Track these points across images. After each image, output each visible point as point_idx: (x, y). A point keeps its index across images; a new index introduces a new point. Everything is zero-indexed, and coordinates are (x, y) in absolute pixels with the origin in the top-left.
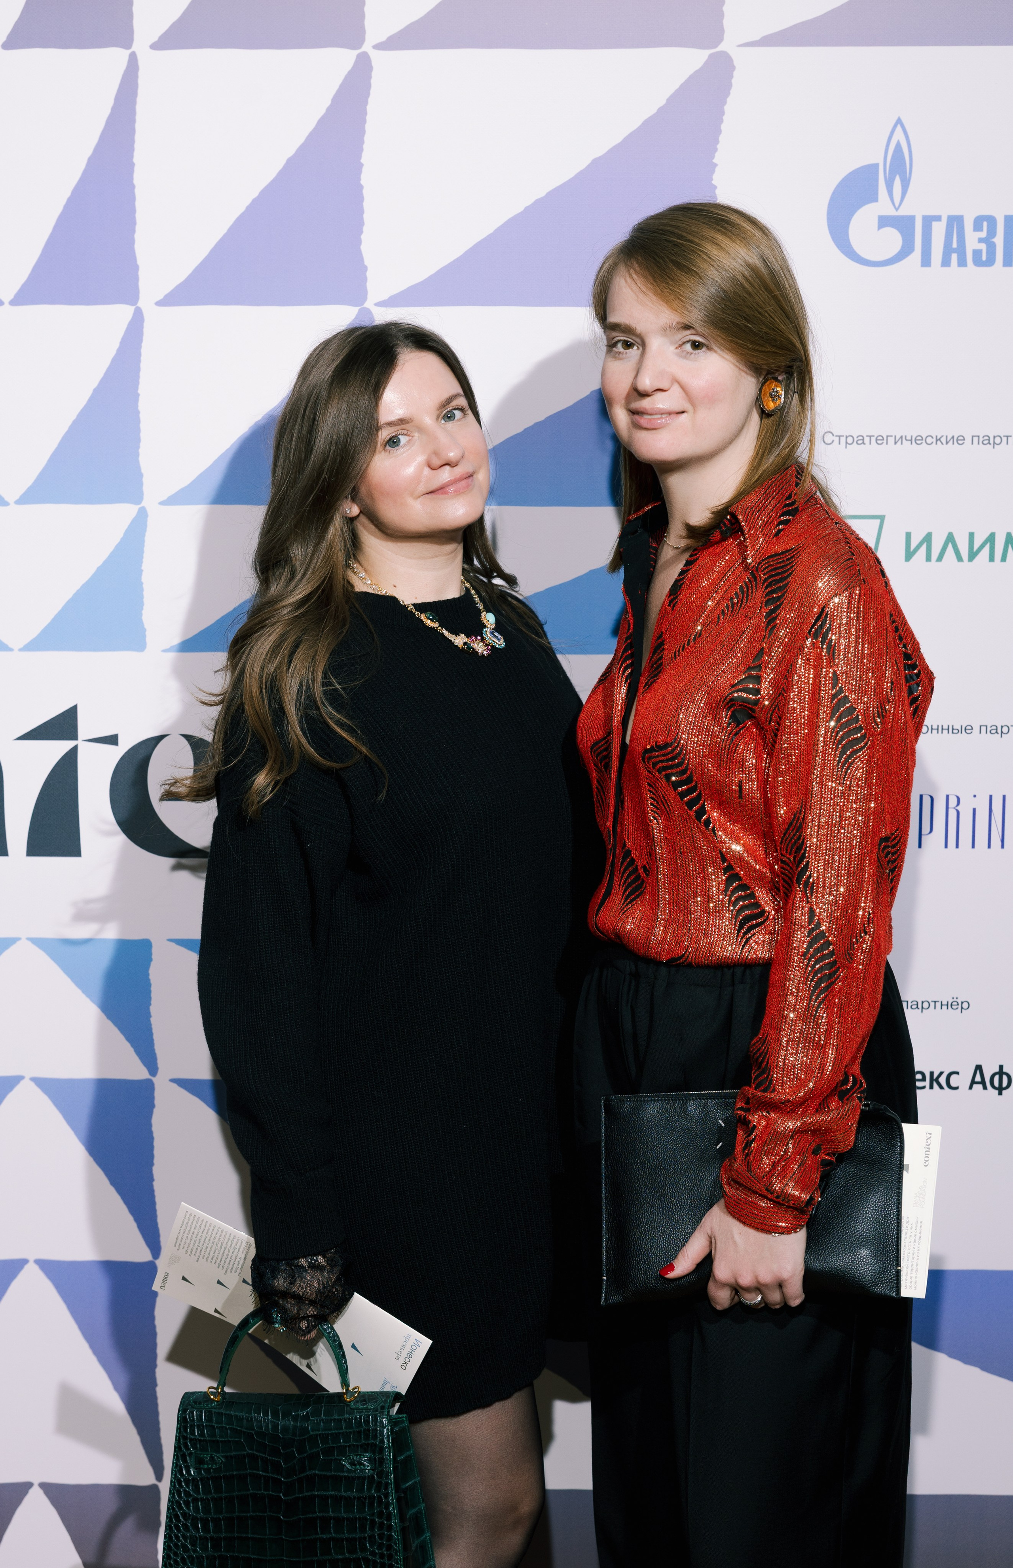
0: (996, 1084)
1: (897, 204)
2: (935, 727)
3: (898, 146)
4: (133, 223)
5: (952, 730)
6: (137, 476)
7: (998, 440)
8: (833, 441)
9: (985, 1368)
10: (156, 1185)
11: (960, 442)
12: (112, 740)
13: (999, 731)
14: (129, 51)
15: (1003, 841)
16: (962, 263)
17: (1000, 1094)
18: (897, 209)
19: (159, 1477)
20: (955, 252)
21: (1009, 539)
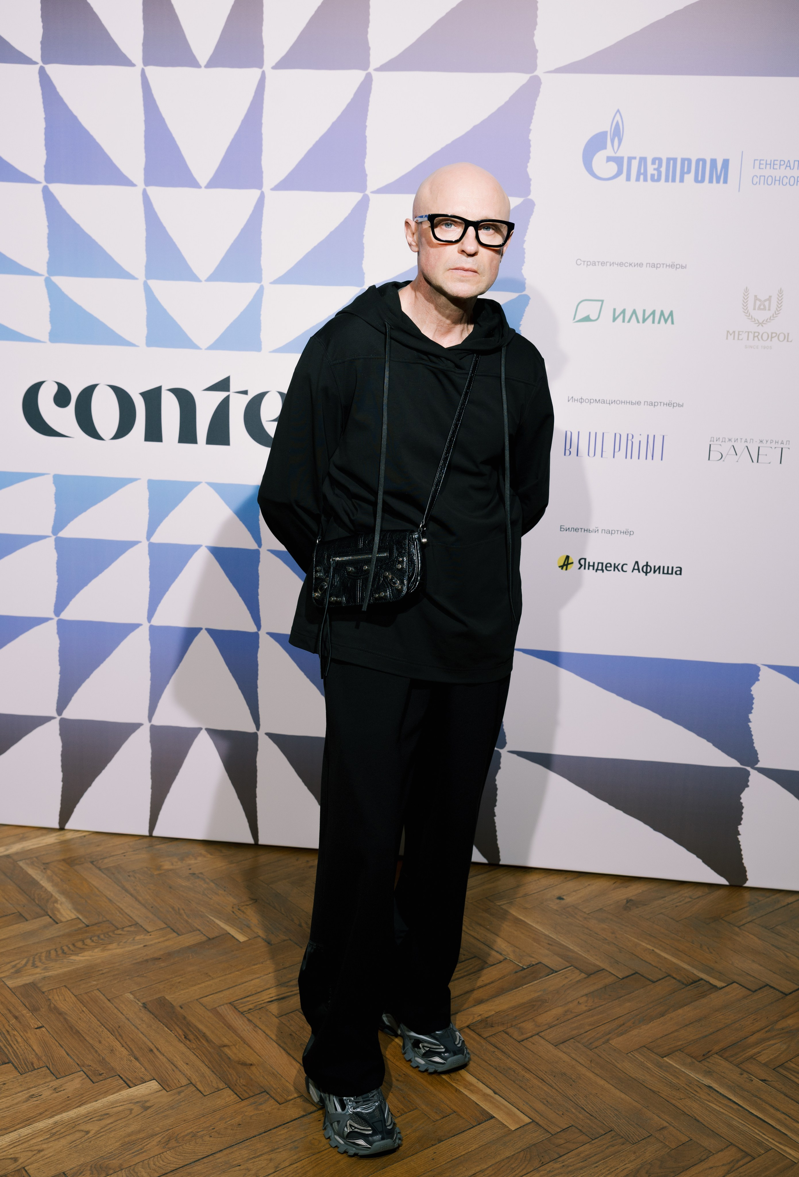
0: (645, 570)
1: (616, 150)
2: (623, 401)
3: (617, 122)
5: (631, 403)
6: (260, 270)
7: (659, 266)
8: (581, 264)
9: (635, 702)
10: (260, 597)
11: (641, 266)
12: (245, 392)
13: (653, 404)
14: (262, 70)
15: (653, 456)
16: (645, 180)
18: (616, 153)
19: (258, 729)
20: (642, 174)
21: (662, 313)
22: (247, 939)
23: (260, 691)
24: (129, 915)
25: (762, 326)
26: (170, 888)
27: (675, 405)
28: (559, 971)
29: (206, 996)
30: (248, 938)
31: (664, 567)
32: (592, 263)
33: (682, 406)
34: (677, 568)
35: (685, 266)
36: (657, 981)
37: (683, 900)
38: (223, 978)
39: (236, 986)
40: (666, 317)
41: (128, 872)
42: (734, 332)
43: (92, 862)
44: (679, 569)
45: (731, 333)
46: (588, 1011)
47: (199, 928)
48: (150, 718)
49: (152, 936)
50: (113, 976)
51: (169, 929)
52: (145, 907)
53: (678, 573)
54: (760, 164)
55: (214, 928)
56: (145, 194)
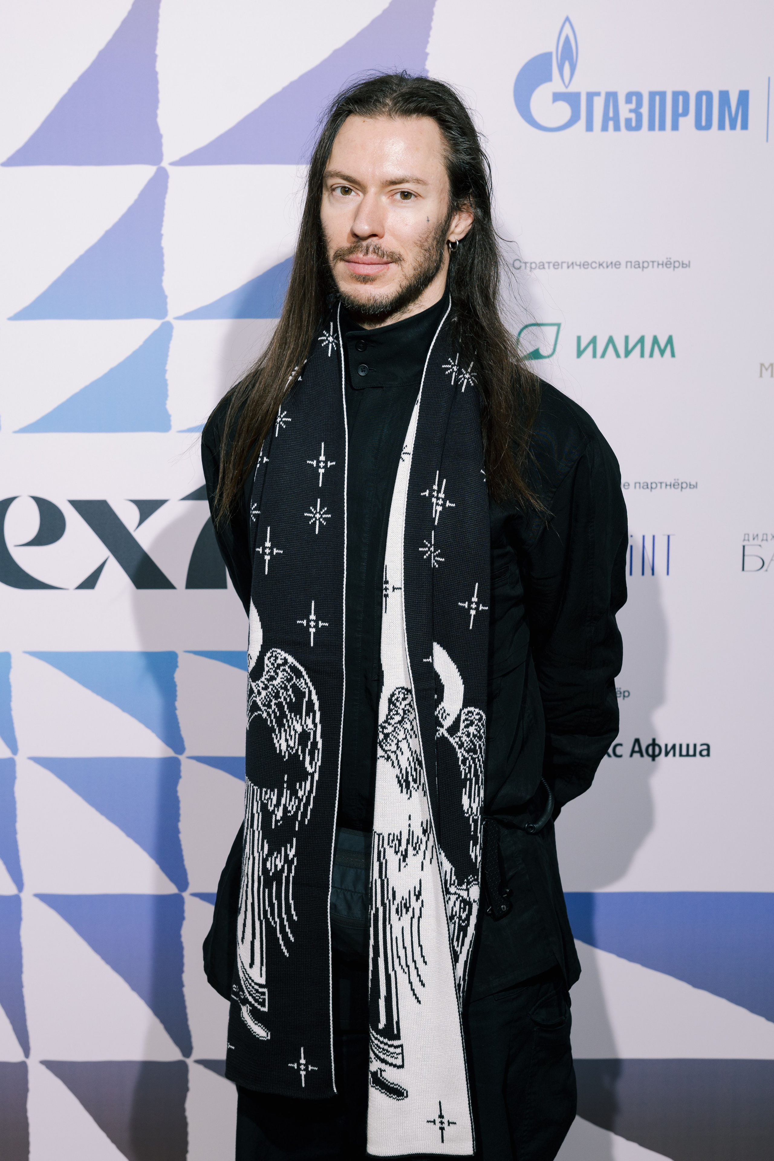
0: (651, 752)
1: (567, 83)
3: (567, 38)
7: (646, 265)
8: (521, 267)
9: (645, 965)
11: (617, 266)
13: (649, 486)
15: (653, 571)
16: (617, 128)
17: (653, 760)
18: (567, 87)
19: (27, 1054)
20: (611, 120)
21: (655, 341)
23: (27, 992)
27: (684, 485)
31: (681, 746)
32: (538, 265)
33: (696, 486)
34: (702, 745)
35: (687, 263)
40: (662, 346)
44: (705, 747)
45: (767, 366)
53: (704, 753)
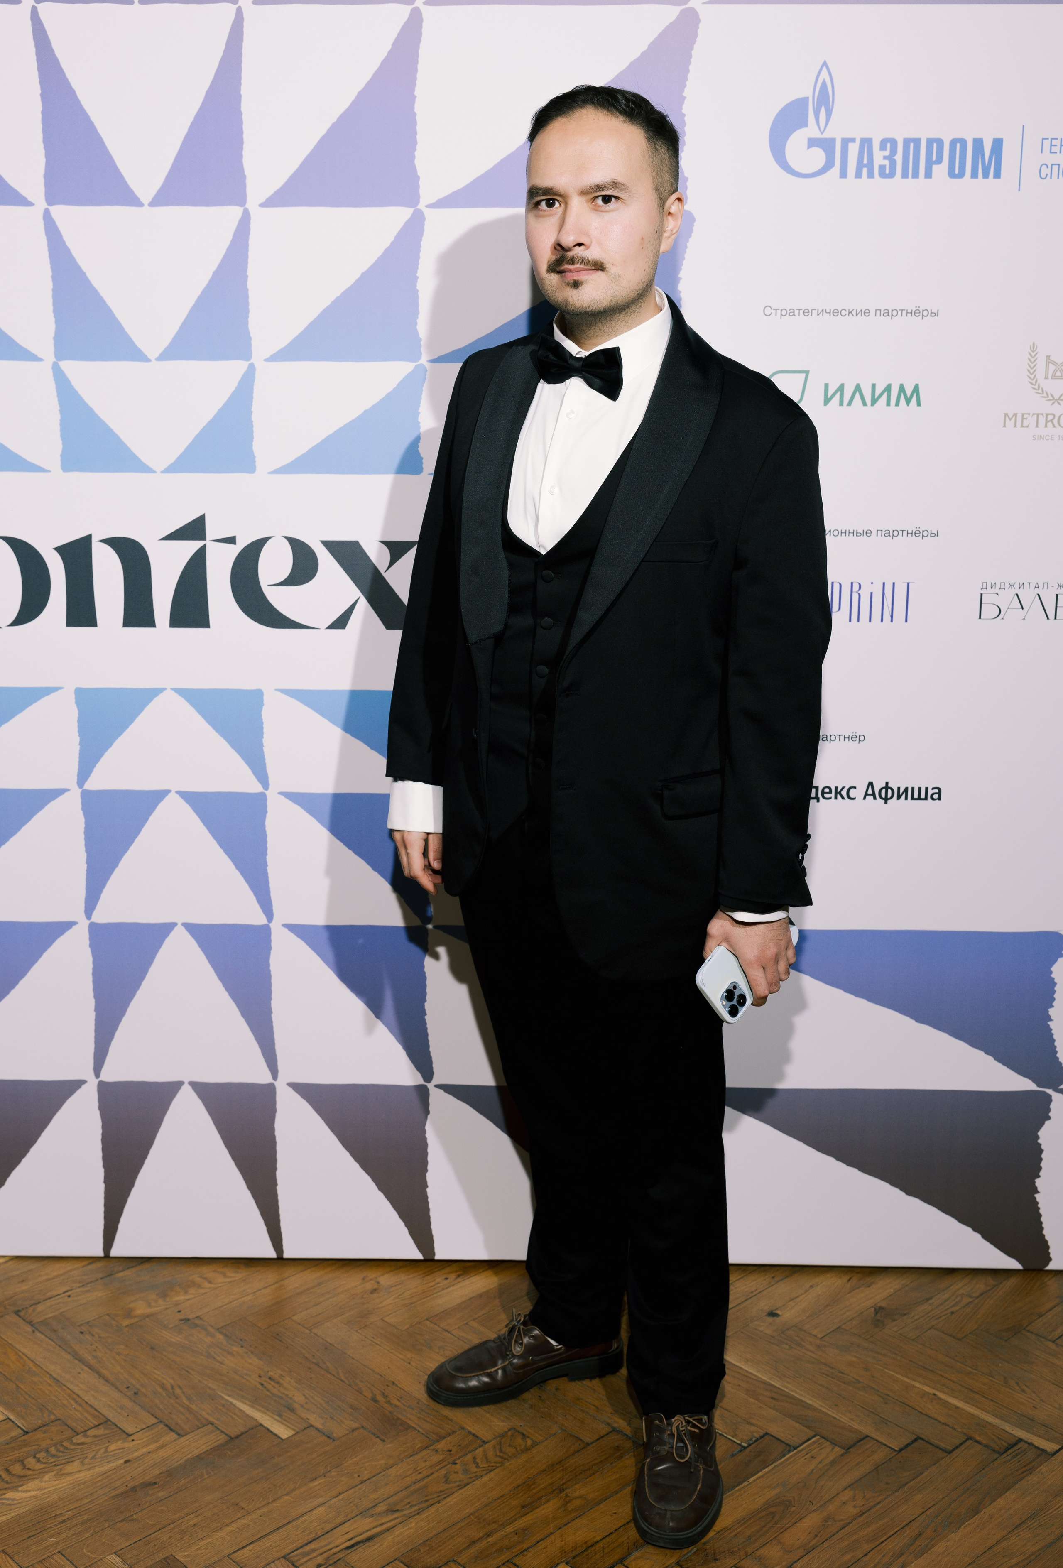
0: (883, 795)
1: (822, 128)
3: (824, 83)
4: (241, 142)
5: (857, 534)
6: (247, 339)
7: (895, 313)
8: (770, 314)
9: (870, 1000)
10: (269, 869)
11: (866, 314)
12: (232, 540)
13: (891, 534)
14: (236, 6)
15: (892, 616)
16: (871, 175)
17: (886, 802)
18: (822, 133)
19: (275, 1076)
20: (865, 167)
21: (902, 389)
22: (292, 1433)
24: (91, 1406)
25: (1059, 404)
26: (152, 1348)
27: (925, 533)
28: (799, 1447)
29: (243, 1548)
30: (294, 1430)
31: (913, 789)
32: (788, 312)
33: (936, 535)
34: (933, 789)
35: (935, 312)
36: (953, 1450)
37: (960, 1301)
38: (265, 1510)
39: (288, 1523)
40: (909, 395)
41: (80, 1326)
42: (1015, 415)
43: (17, 1313)
44: (937, 791)
45: (1010, 417)
46: (860, 1516)
47: (211, 1419)
48: (97, 1072)
49: (135, 1442)
50: (83, 1523)
51: (161, 1426)
52: (117, 1388)
53: (936, 796)
54: (1051, 145)
55: (234, 1416)
56: (48, 218)
